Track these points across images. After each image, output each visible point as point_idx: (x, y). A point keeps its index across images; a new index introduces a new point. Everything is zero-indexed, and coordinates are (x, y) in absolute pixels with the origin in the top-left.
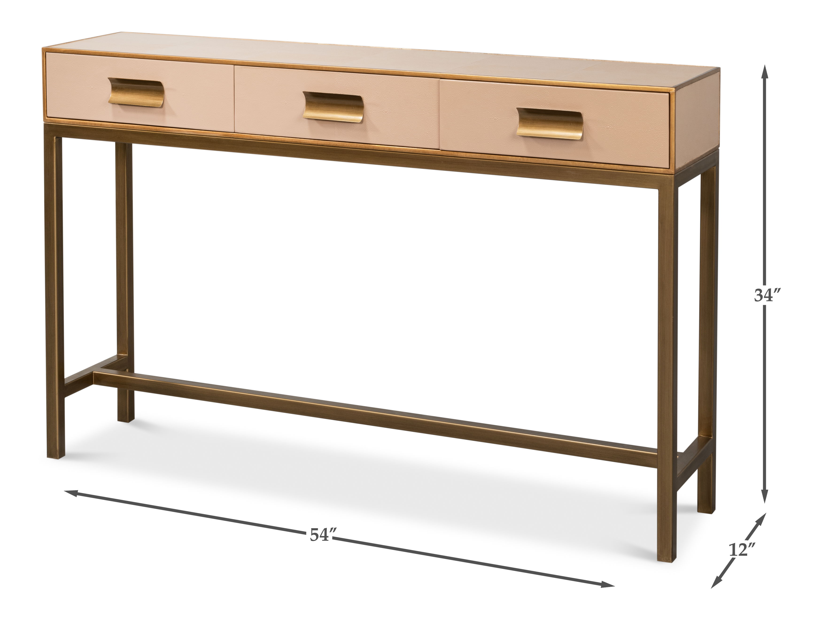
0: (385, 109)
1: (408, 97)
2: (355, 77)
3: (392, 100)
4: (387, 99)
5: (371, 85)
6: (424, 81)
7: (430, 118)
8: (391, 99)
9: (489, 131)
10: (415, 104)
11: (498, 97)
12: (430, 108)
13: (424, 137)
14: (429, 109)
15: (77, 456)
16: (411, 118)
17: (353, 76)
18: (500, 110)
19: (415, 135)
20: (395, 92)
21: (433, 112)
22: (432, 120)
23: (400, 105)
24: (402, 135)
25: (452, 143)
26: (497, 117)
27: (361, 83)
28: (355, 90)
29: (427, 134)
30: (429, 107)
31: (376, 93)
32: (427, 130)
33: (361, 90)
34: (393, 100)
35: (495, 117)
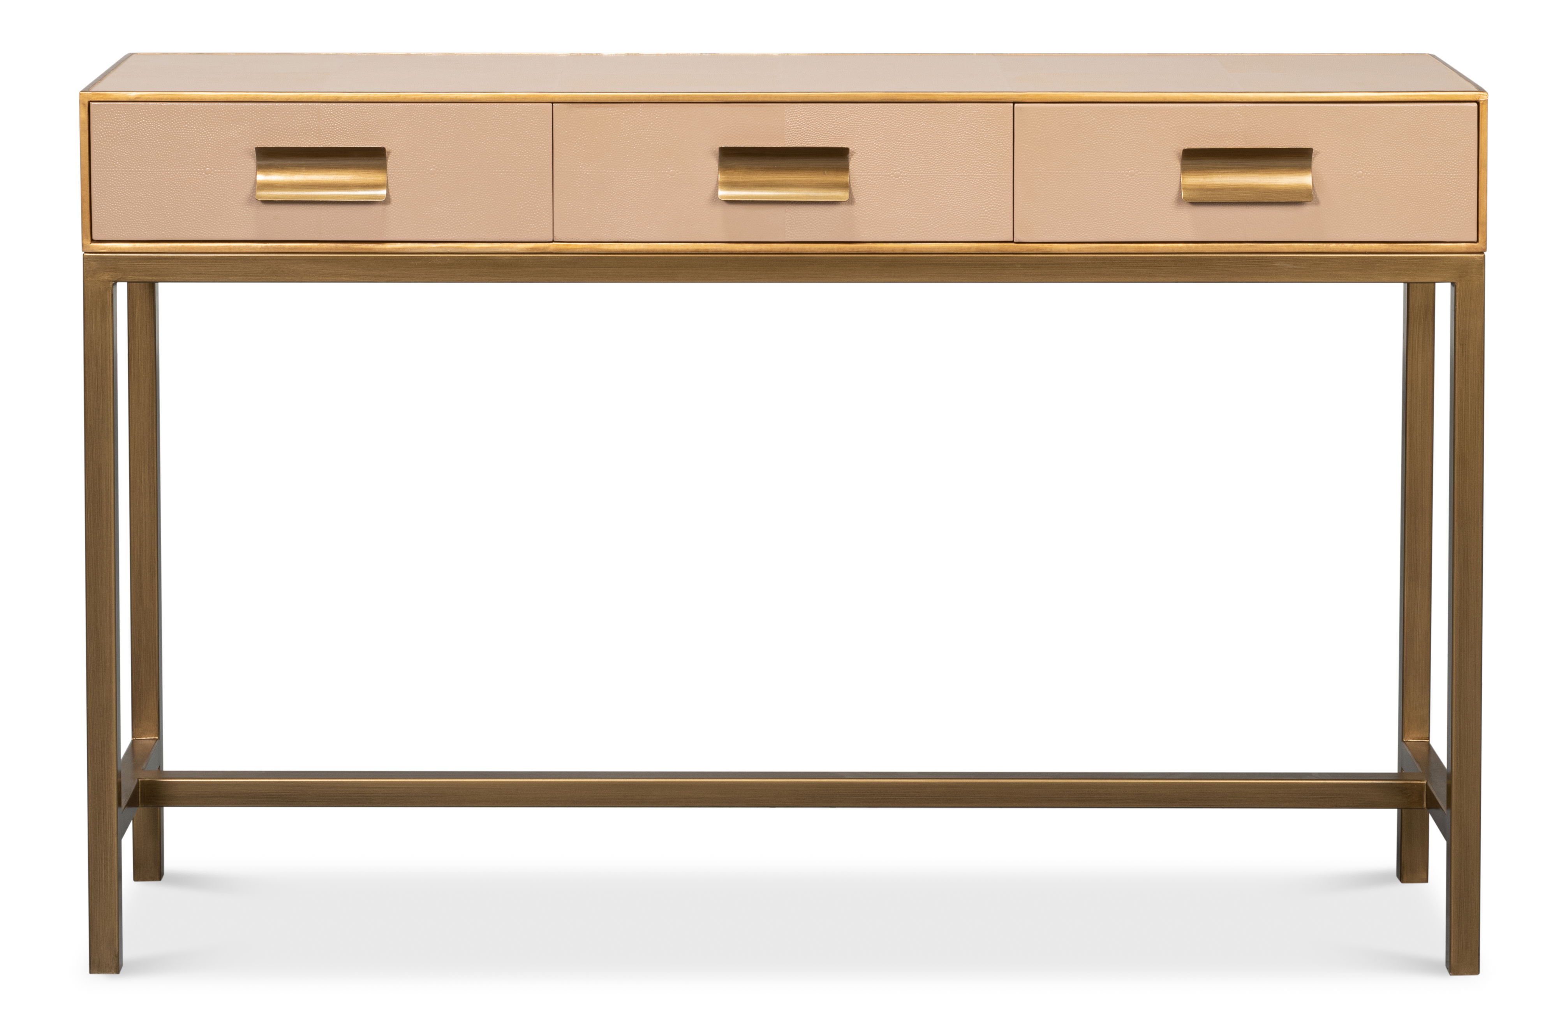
0: (895, 171)
1: (945, 144)
2: (828, 112)
3: (910, 152)
4: (900, 151)
5: (864, 125)
6: (979, 110)
7: (993, 182)
8: (907, 150)
9: (1118, 197)
10: (960, 156)
11: (1139, 131)
12: (992, 162)
13: (979, 219)
14: (990, 164)
15: (146, 966)
16: (950, 184)
17: (824, 110)
18: (1141, 156)
19: (959, 217)
20: (918, 135)
21: (998, 169)
22: (995, 186)
23: (928, 161)
24: (931, 220)
25: (1040, 227)
26: (1135, 170)
27: (843, 123)
28: (828, 137)
29: (986, 213)
30: (990, 160)
31: (876, 139)
32: (985, 206)
33: (843, 136)
34: (913, 152)
35: (1132, 169)
